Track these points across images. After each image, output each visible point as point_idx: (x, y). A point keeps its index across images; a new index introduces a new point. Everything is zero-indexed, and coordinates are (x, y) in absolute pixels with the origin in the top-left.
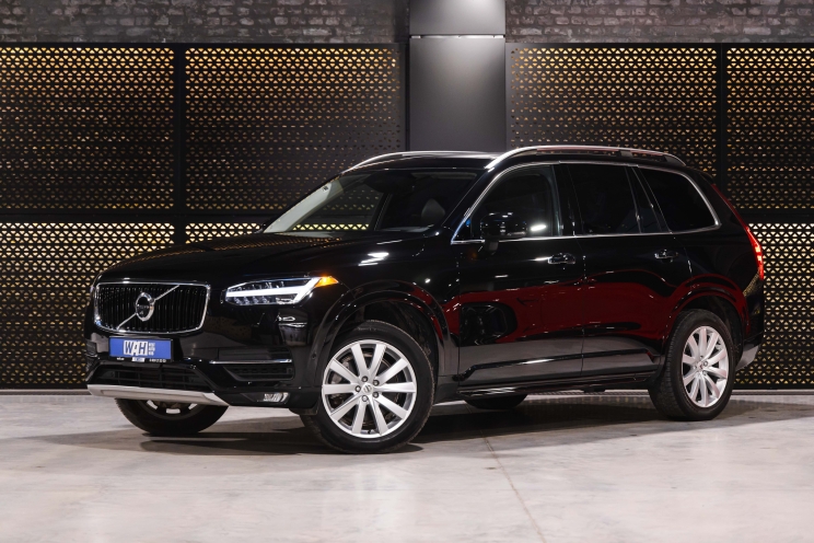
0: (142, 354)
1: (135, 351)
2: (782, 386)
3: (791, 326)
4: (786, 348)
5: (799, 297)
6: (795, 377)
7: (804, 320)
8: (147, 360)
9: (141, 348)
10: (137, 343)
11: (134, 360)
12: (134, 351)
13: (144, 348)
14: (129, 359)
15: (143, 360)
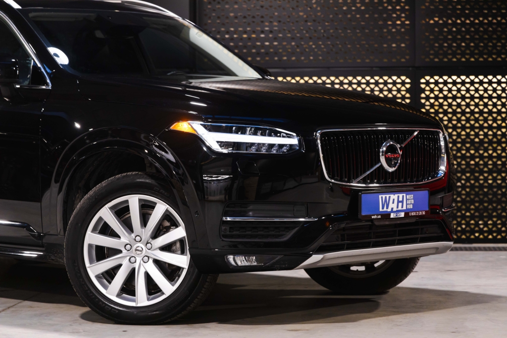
0: (400, 208)
1: (393, 206)
2: (477, 240)
3: (486, 179)
4: (481, 202)
5: (495, 150)
6: (490, 232)
7: (499, 174)
8: (407, 214)
9: (399, 202)
10: (394, 197)
11: (392, 216)
12: (391, 206)
13: (402, 202)
14: (386, 216)
15: (402, 215)
